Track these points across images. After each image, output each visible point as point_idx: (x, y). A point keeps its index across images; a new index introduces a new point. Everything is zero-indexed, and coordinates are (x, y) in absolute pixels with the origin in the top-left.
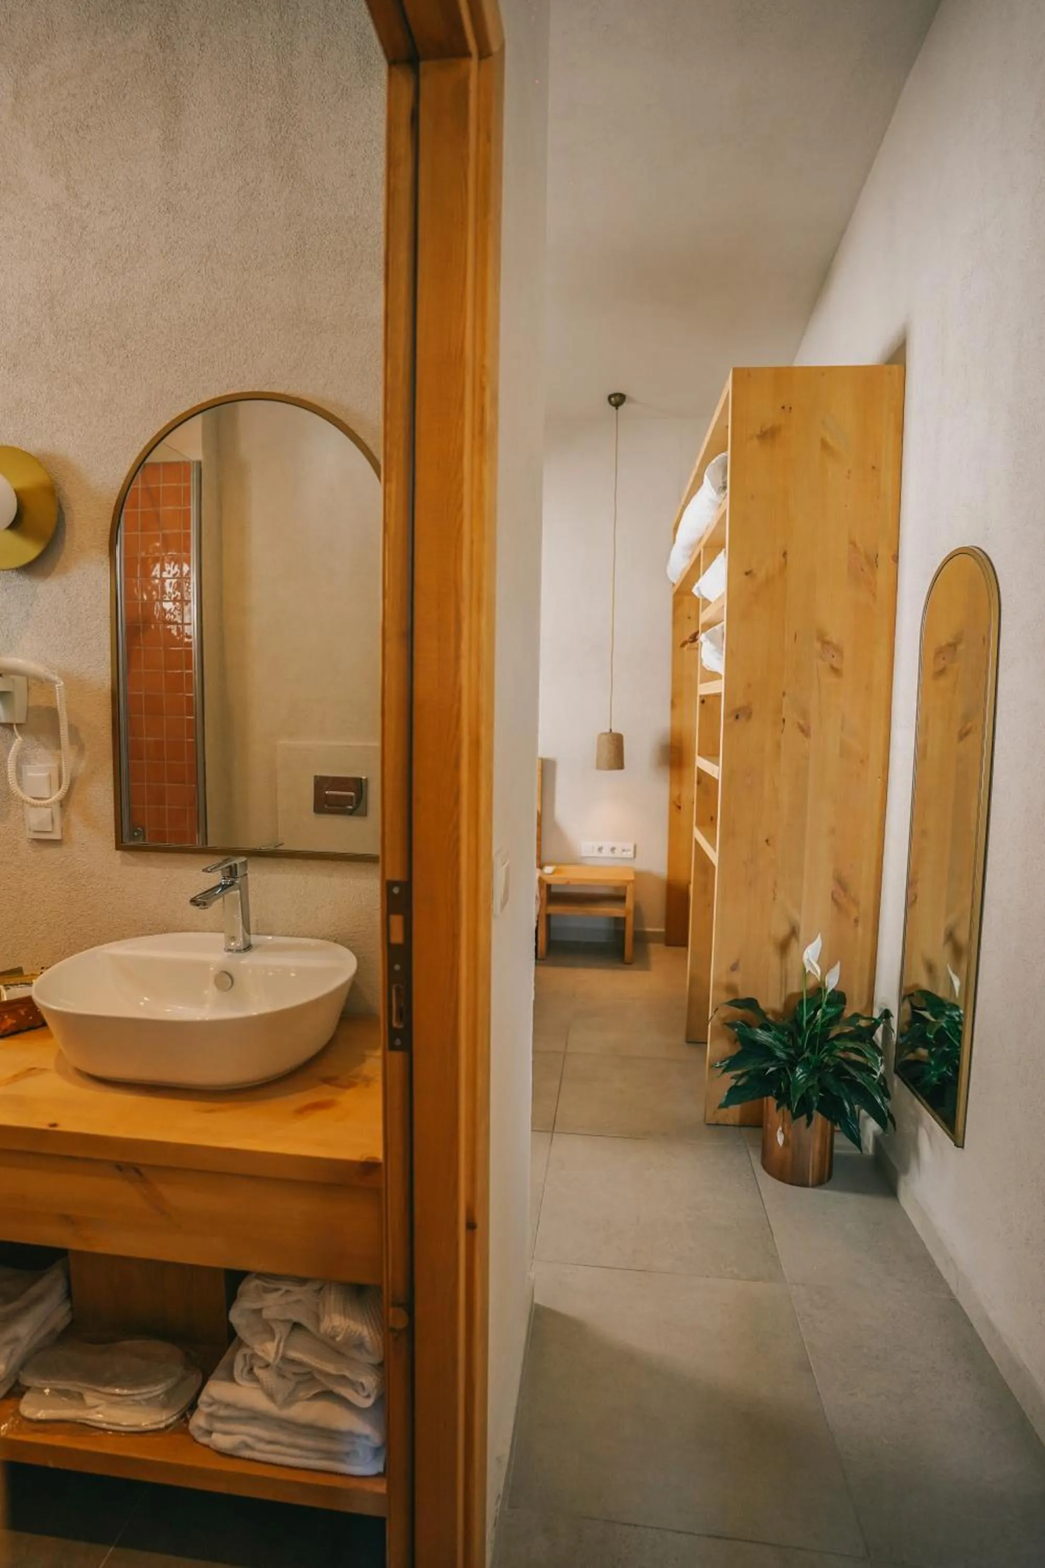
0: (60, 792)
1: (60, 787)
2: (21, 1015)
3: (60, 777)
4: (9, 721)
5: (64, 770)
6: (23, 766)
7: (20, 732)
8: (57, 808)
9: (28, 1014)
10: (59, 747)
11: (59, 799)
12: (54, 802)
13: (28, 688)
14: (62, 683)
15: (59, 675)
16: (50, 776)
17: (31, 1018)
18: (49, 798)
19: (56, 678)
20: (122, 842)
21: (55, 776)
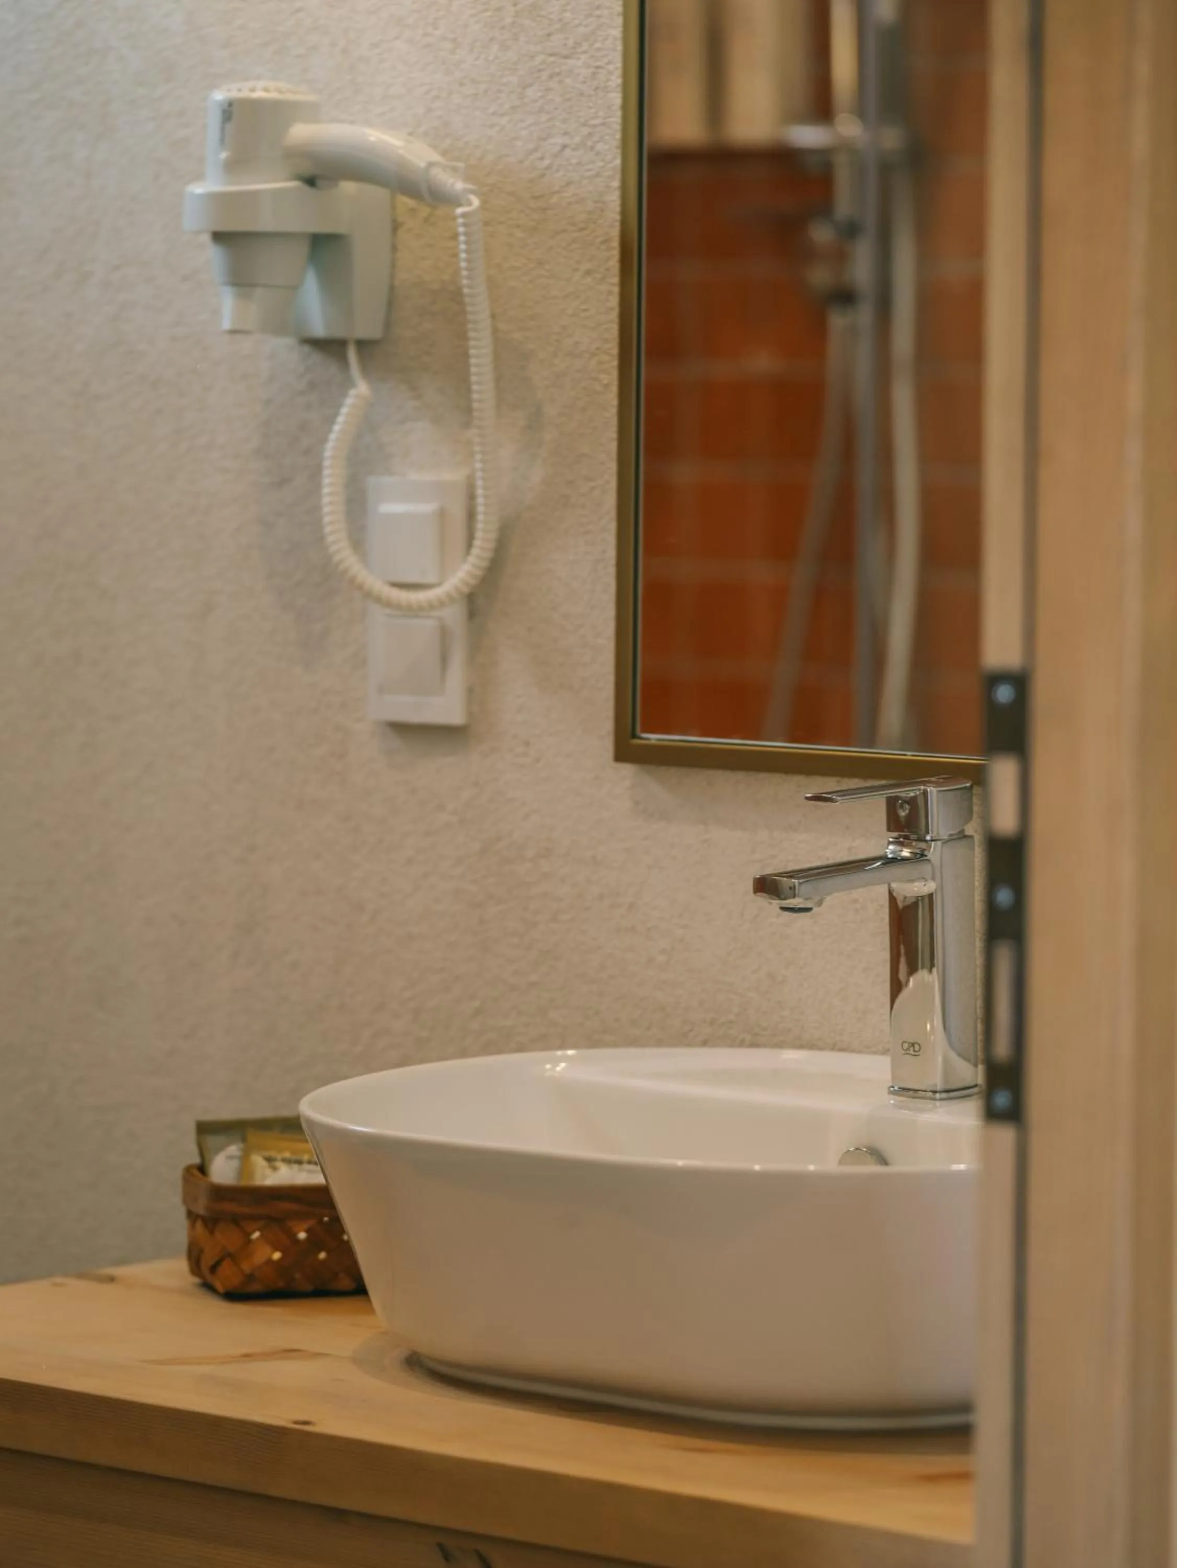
0: (472, 559)
1: (469, 546)
2: (297, 1241)
3: (471, 515)
4: (338, 333)
5: (479, 492)
6: (372, 480)
7: (366, 371)
8: (454, 615)
9: (314, 1243)
10: (467, 412)
11: (466, 590)
12: (451, 599)
13: (396, 226)
14: (476, 202)
15: (467, 179)
16: (442, 514)
17: (322, 1255)
18: (439, 584)
19: (459, 186)
20: (634, 736)
21: (458, 511)
